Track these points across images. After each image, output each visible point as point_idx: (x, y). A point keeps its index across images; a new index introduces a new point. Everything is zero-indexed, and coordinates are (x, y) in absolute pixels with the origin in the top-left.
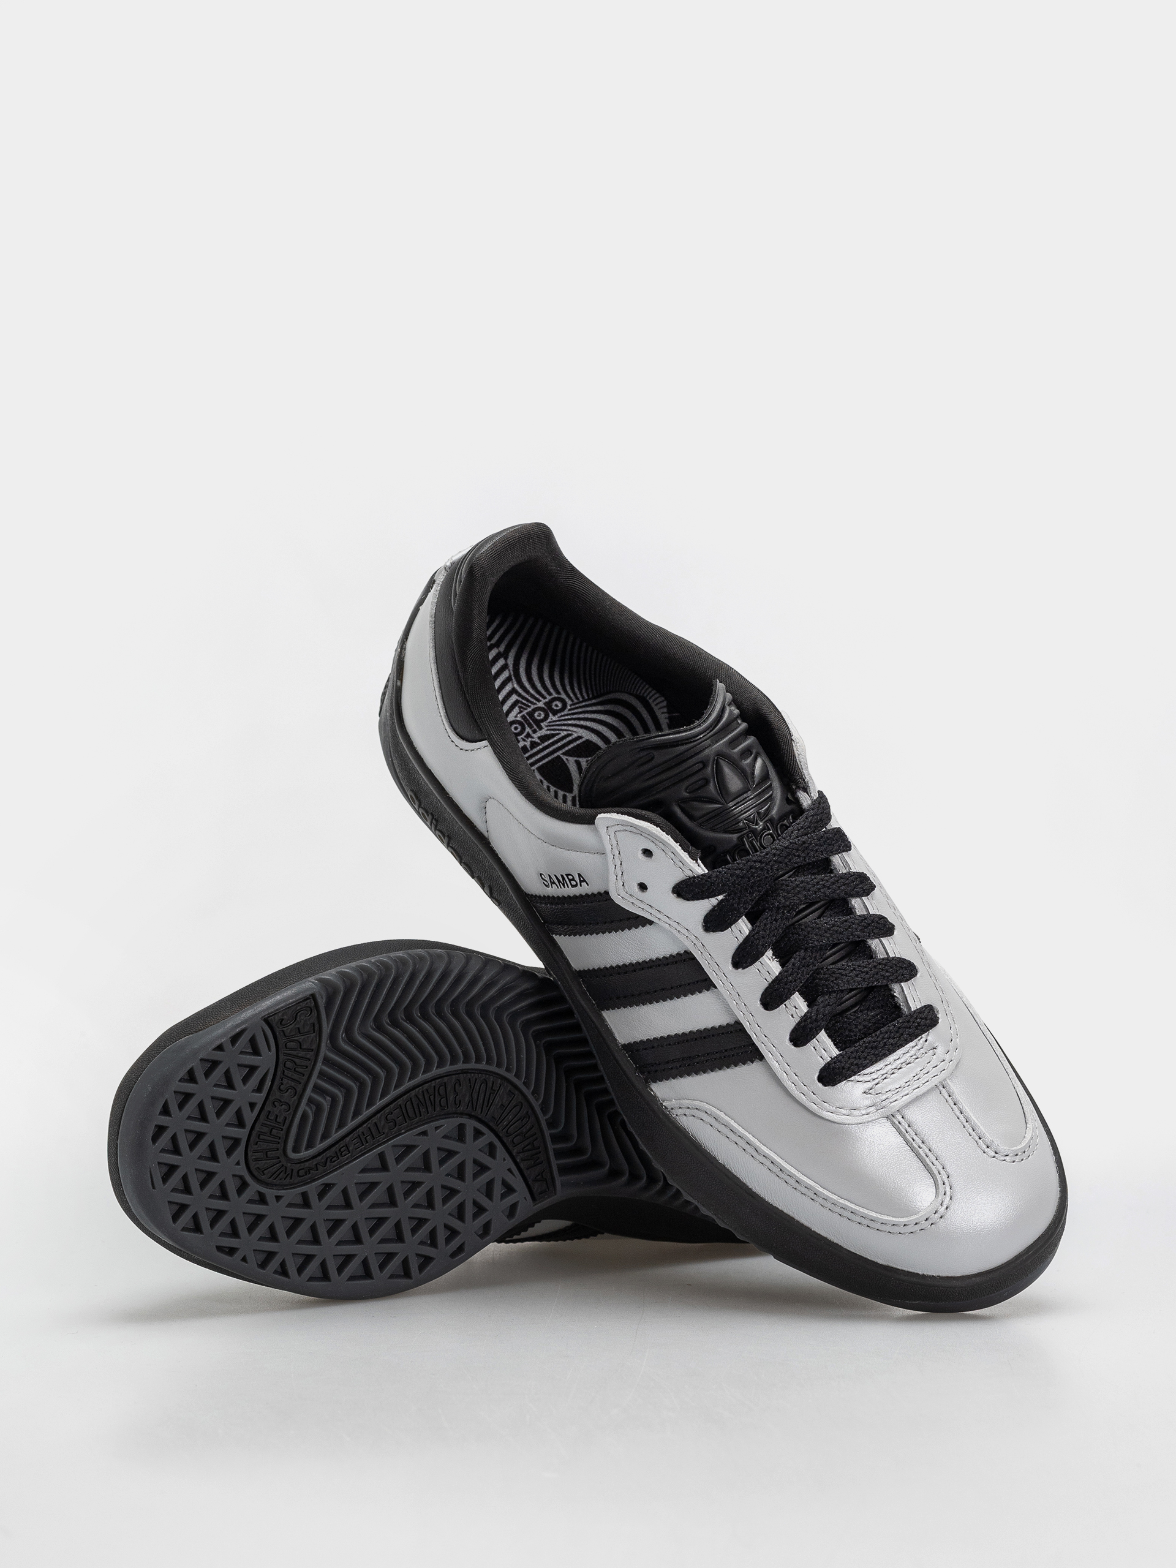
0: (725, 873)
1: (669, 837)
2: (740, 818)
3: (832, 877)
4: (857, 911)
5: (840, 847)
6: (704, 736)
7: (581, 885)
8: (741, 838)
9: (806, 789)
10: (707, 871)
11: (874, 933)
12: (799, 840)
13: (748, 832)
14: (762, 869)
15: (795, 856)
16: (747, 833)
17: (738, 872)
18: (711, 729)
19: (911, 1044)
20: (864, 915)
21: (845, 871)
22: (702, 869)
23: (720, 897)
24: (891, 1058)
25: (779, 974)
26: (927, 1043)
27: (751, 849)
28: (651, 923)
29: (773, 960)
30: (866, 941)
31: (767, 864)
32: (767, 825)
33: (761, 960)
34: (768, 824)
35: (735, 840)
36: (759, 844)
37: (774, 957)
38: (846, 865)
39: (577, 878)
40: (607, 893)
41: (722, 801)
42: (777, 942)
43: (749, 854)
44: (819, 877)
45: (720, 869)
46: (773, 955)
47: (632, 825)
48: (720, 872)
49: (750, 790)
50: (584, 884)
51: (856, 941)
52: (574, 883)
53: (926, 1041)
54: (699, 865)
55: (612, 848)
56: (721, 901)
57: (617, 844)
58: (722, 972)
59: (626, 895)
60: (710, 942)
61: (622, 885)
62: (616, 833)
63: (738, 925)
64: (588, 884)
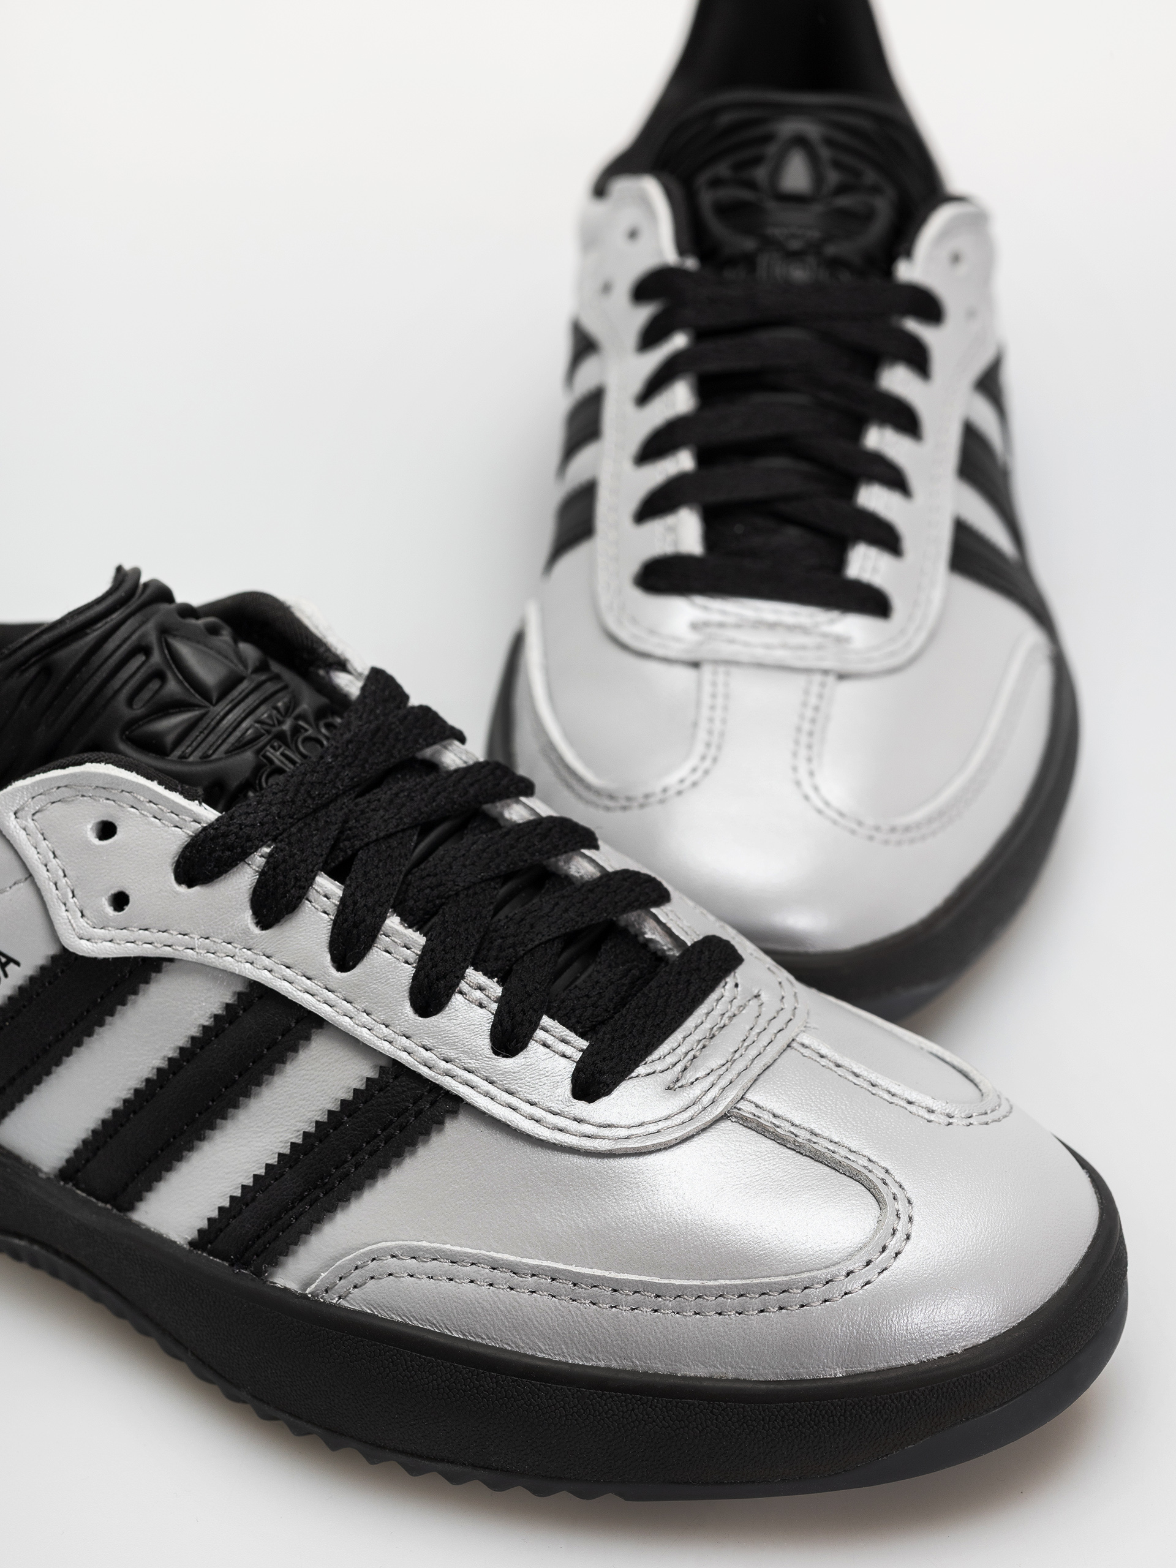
2: (245, 723)
4: (514, 818)
8: (260, 753)
9: (342, 665)
13: (270, 741)
19: (714, 996)
22: (213, 812)
23: (266, 850)
24: (690, 1023)
26: (739, 988)
29: (404, 927)
33: (382, 933)
34: (300, 722)
35: (251, 760)
37: (403, 922)
38: (460, 756)
41: (205, 703)
42: (398, 897)
46: (400, 918)
48: (248, 805)
49: (244, 679)
50: (10, 967)
53: (736, 985)
54: (204, 808)
55: (38, 853)
56: (270, 856)
57: (45, 839)
58: (322, 985)
59: (95, 930)
60: (279, 944)
61: (80, 914)
62: (35, 817)
63: (318, 886)
64: (17, 964)
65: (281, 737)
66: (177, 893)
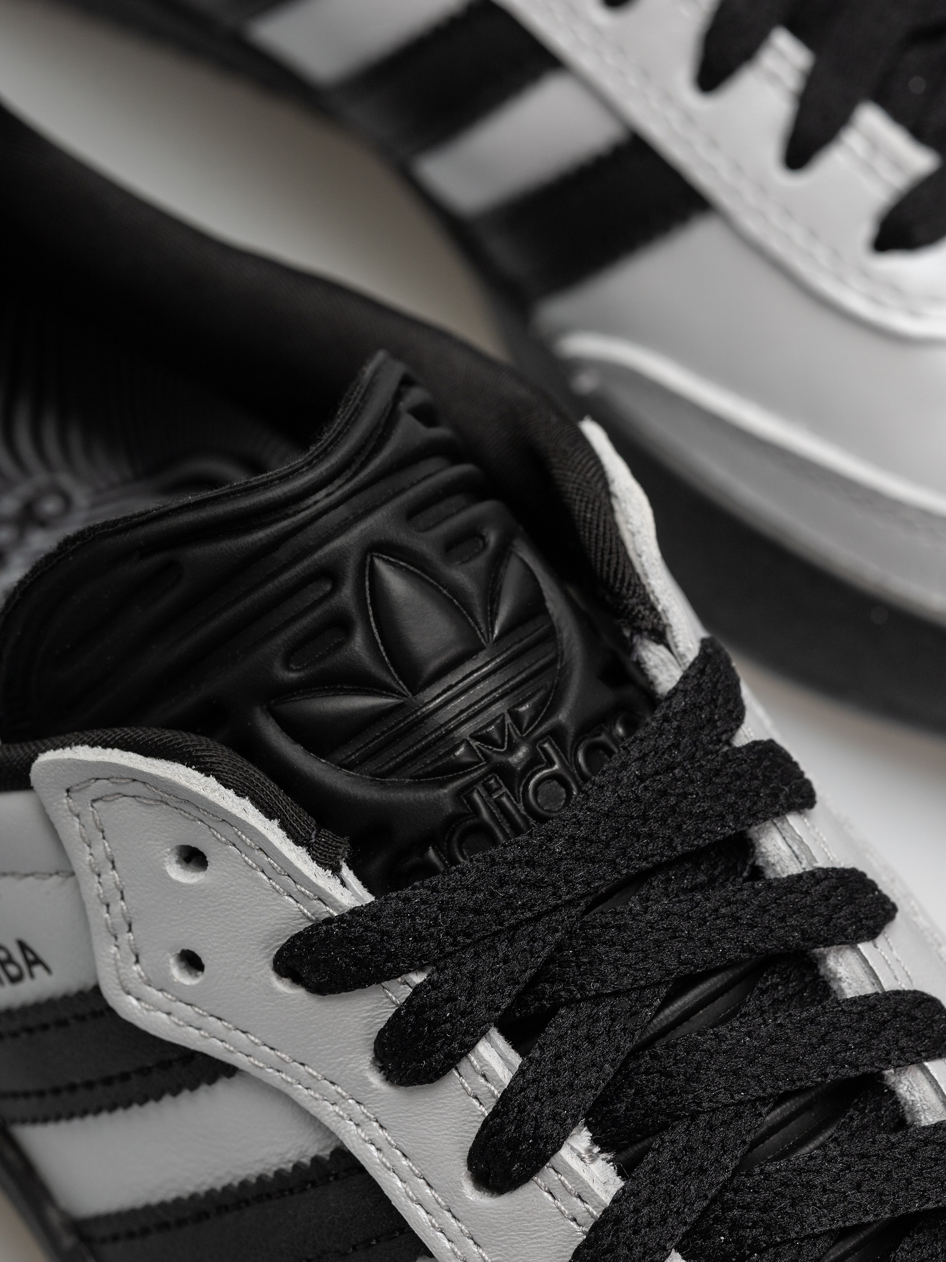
0: (423, 902)
1: (246, 803)
2: (456, 734)
3: (757, 892)
4: (844, 985)
5: (777, 796)
6: (328, 495)
7: (32, 975)
8: (464, 794)
9: (660, 635)
10: (369, 898)
11: (902, 1050)
12: (646, 788)
13: (485, 775)
14: (537, 885)
15: (638, 836)
16: (481, 778)
17: (461, 897)
18: (349, 473)
20: (866, 997)
21: (794, 869)
22: (355, 894)
23: (418, 978)
25: (614, 1201)
27: (499, 825)
28: (229, 1071)
29: (593, 1158)
30: (882, 1077)
31: (549, 870)
32: (544, 751)
33: (554, 1160)
34: (546, 745)
35: (448, 801)
36: (521, 807)
37: (596, 1149)
38: (800, 849)
39: (18, 956)
40: (96, 990)
41: (402, 687)
42: (600, 1101)
43: (495, 842)
44: (716, 895)
45: (408, 891)
46: (595, 1141)
47: (136, 777)
48: (407, 900)
49: (482, 648)
50: (38, 970)
51: (849, 1080)
52: (13, 970)
54: (343, 883)
55: (91, 854)
56: (417, 990)
57: (104, 838)
58: (443, 1203)
59: (149, 988)
60: (400, 1117)
61: (134, 959)
62: (95, 805)
63: (477, 1058)
64: (47, 969)
65: (505, 773)
66: (273, 991)
